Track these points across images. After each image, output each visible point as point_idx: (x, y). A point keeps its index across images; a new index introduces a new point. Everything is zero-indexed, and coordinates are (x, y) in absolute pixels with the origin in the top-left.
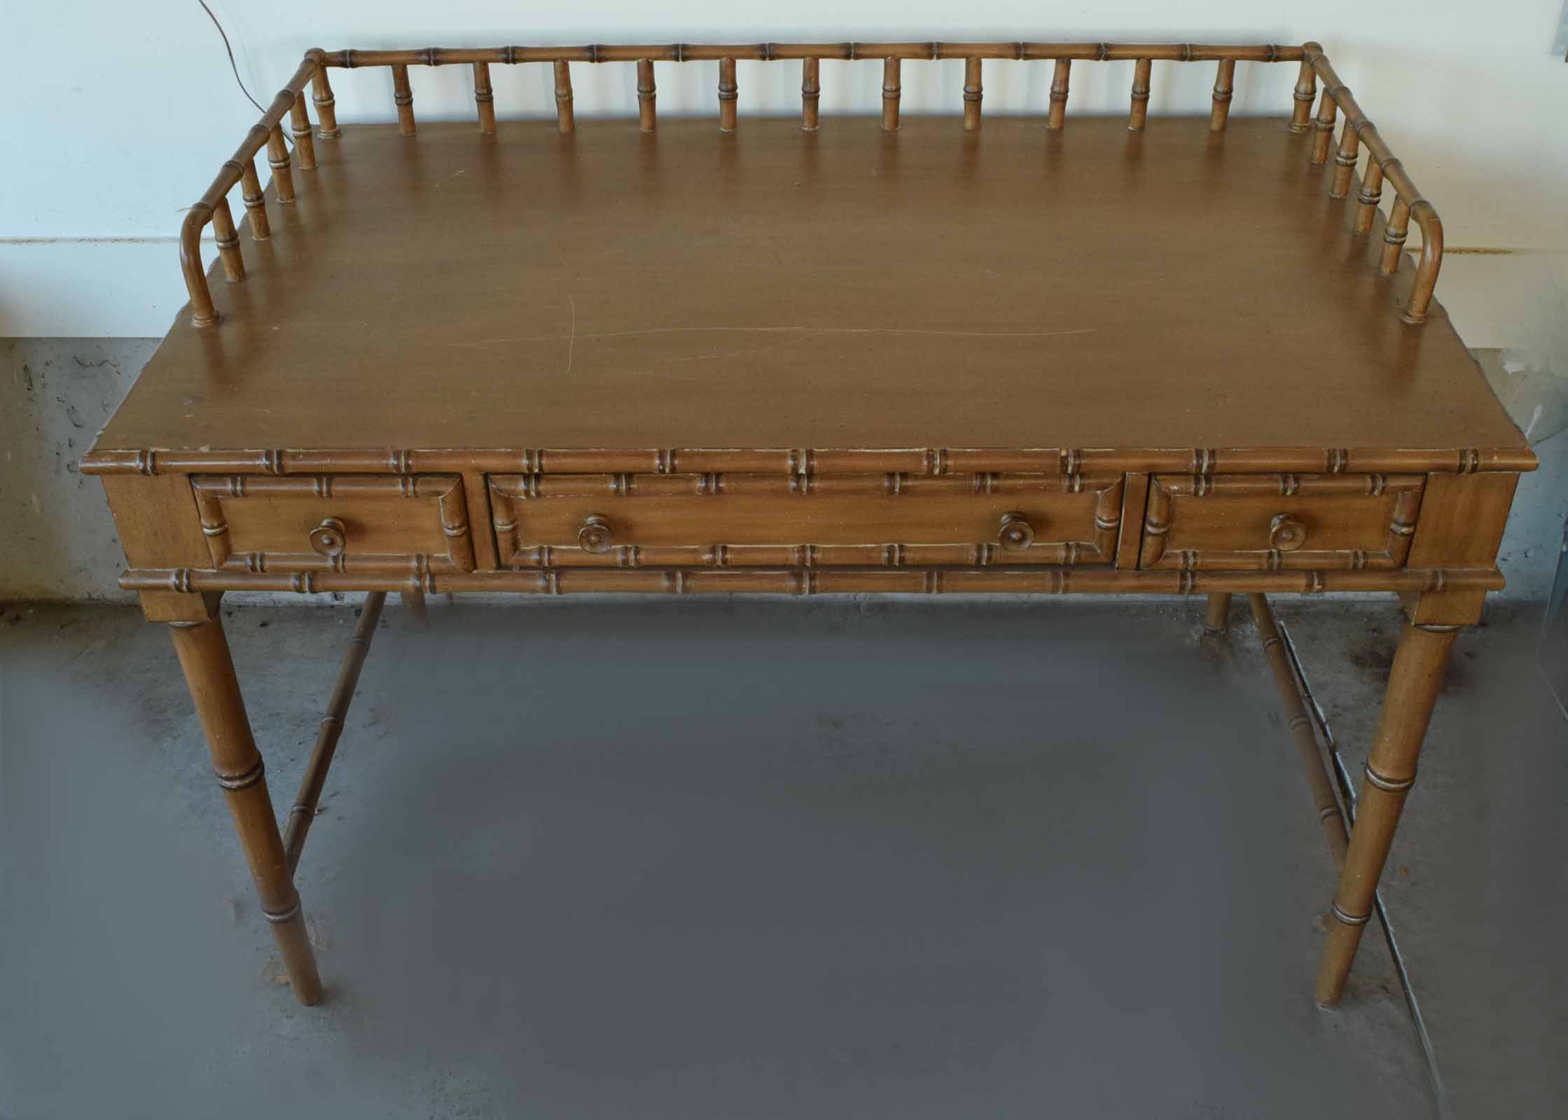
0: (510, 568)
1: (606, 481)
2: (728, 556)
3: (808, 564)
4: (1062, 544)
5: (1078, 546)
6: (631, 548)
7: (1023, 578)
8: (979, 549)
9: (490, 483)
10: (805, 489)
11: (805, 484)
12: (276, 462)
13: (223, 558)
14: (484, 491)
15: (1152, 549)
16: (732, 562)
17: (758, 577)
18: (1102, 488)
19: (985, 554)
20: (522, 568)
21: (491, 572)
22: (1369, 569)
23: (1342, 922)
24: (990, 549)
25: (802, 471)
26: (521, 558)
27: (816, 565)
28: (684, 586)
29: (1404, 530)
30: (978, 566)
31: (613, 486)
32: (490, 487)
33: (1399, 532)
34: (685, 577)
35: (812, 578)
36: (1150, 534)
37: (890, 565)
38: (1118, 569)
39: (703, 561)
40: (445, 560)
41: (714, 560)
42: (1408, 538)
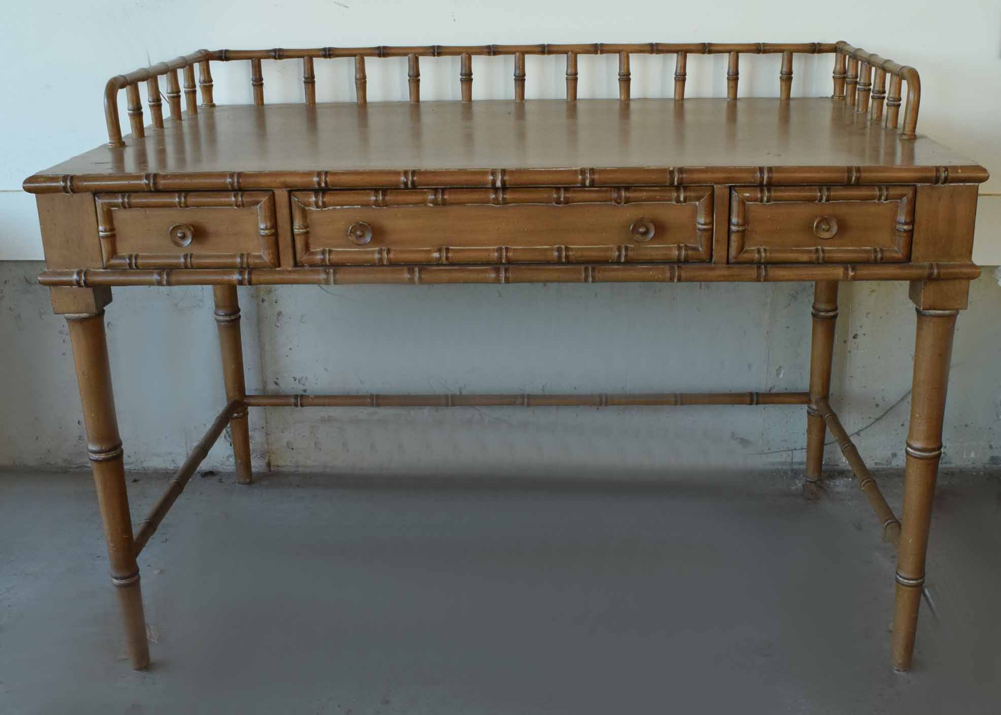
0: (303, 266)
1: (368, 194)
2: (450, 255)
3: (504, 261)
4: (676, 245)
5: (686, 246)
6: (384, 250)
7: (650, 269)
8: (619, 249)
9: (292, 197)
10: (501, 199)
11: (501, 196)
12: (152, 181)
13: (110, 257)
14: (288, 204)
15: (736, 243)
16: (452, 258)
17: (470, 271)
18: (698, 199)
19: (623, 253)
20: (311, 266)
21: (290, 269)
22: (884, 262)
23: (904, 585)
24: (627, 249)
25: (499, 184)
26: (311, 257)
27: (510, 262)
28: (420, 278)
29: (906, 227)
30: (618, 262)
31: (373, 198)
32: (292, 200)
33: (902, 230)
34: (420, 271)
35: (506, 270)
36: (734, 232)
37: (559, 262)
38: (714, 263)
39: (433, 258)
40: (260, 257)
41: (440, 258)
42: (910, 234)
